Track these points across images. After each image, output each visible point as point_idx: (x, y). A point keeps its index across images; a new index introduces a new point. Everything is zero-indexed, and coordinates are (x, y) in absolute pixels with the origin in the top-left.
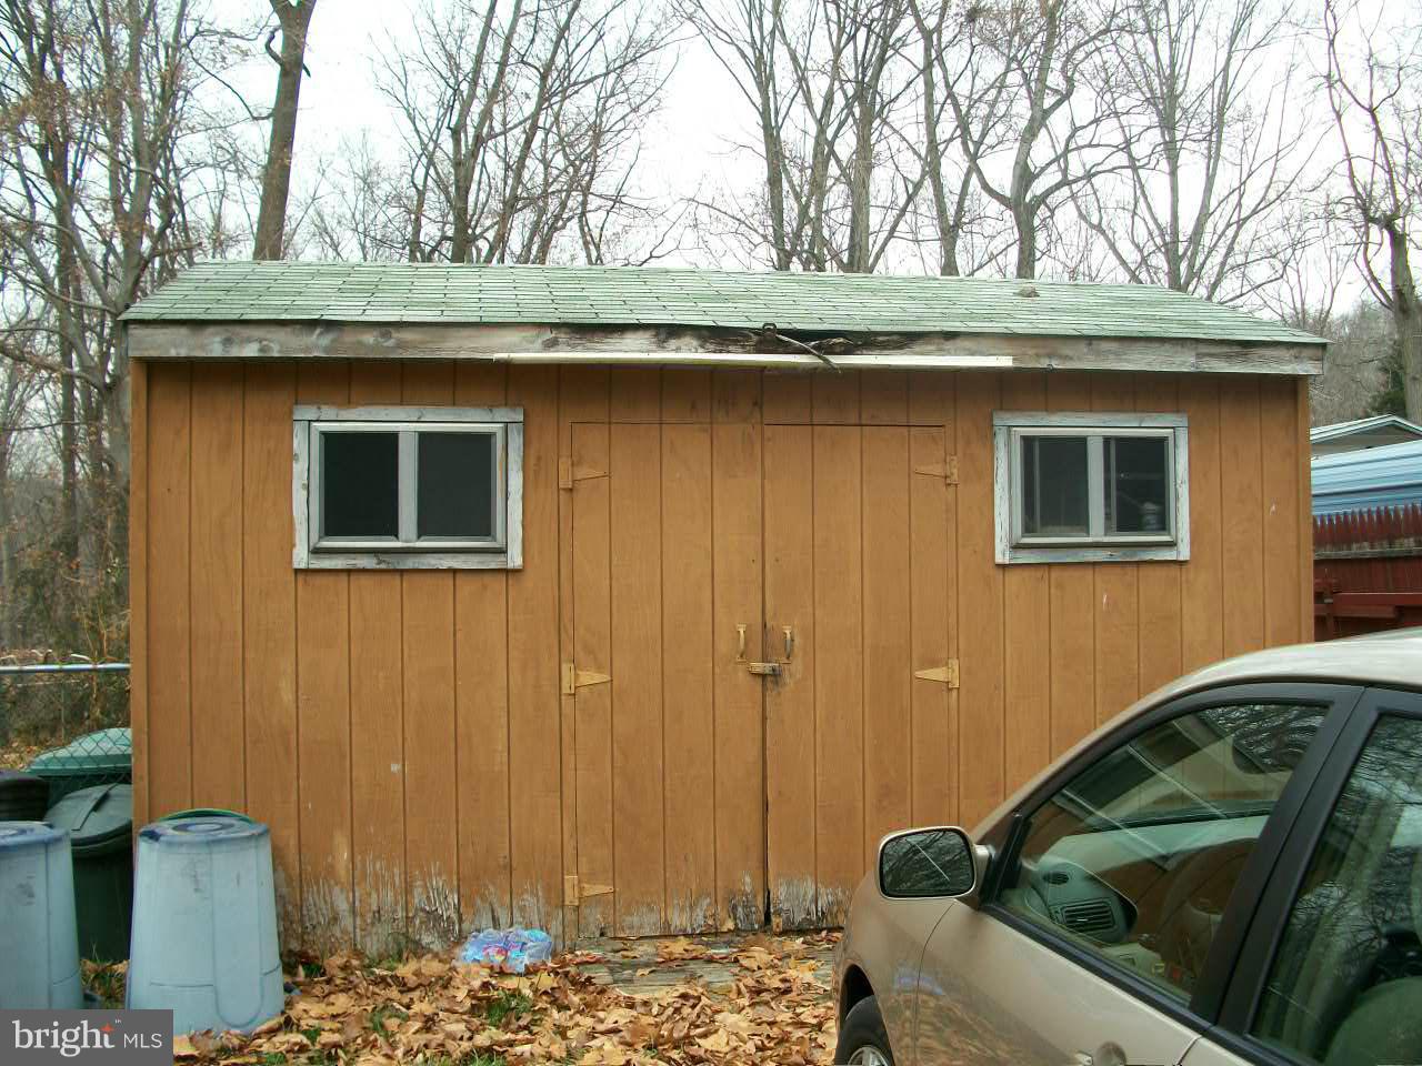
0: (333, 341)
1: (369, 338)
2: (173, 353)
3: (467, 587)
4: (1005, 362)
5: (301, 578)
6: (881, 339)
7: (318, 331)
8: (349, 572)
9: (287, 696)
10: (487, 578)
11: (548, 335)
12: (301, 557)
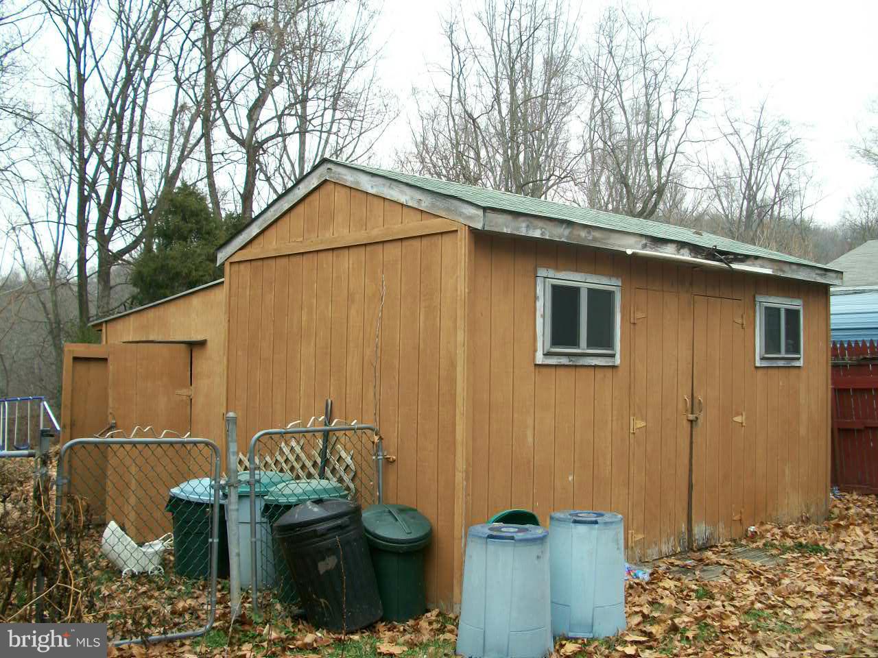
0: (570, 233)
1: (583, 234)
2: (505, 230)
3: (600, 374)
4: (768, 271)
5: (537, 368)
6: (739, 257)
7: (564, 226)
8: (556, 366)
9: (530, 439)
10: (606, 370)
11: (644, 241)
12: (540, 359)
